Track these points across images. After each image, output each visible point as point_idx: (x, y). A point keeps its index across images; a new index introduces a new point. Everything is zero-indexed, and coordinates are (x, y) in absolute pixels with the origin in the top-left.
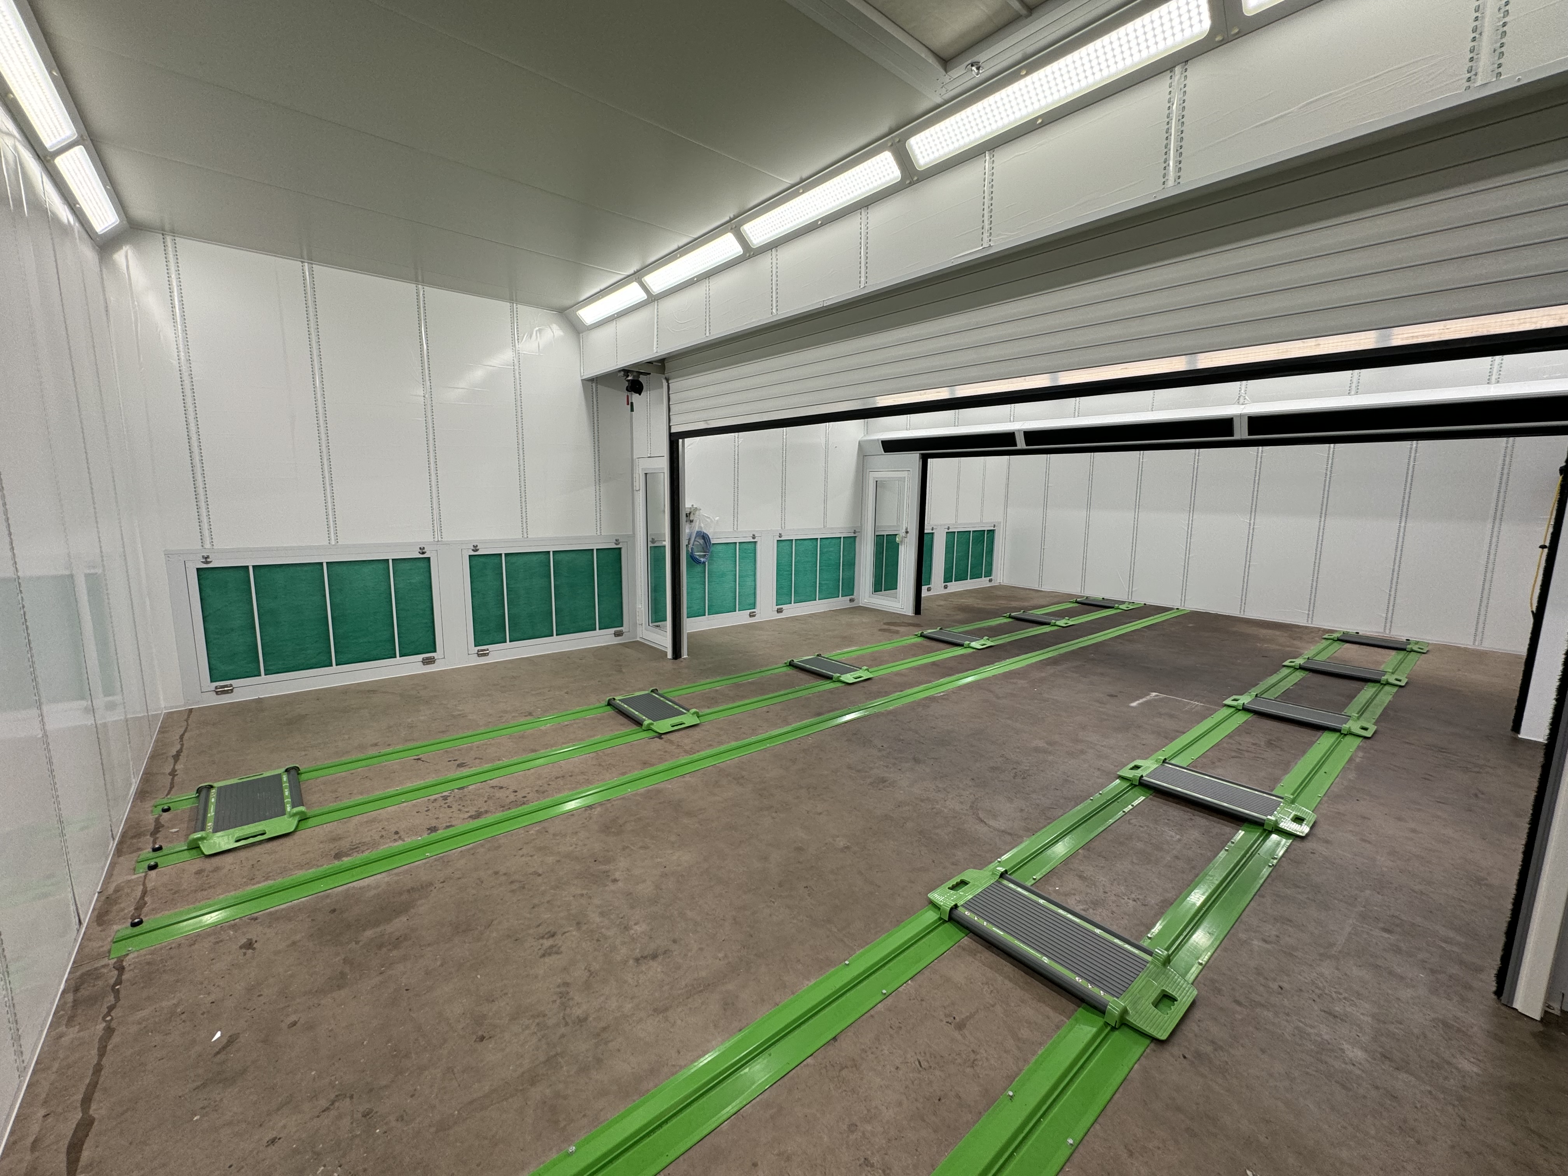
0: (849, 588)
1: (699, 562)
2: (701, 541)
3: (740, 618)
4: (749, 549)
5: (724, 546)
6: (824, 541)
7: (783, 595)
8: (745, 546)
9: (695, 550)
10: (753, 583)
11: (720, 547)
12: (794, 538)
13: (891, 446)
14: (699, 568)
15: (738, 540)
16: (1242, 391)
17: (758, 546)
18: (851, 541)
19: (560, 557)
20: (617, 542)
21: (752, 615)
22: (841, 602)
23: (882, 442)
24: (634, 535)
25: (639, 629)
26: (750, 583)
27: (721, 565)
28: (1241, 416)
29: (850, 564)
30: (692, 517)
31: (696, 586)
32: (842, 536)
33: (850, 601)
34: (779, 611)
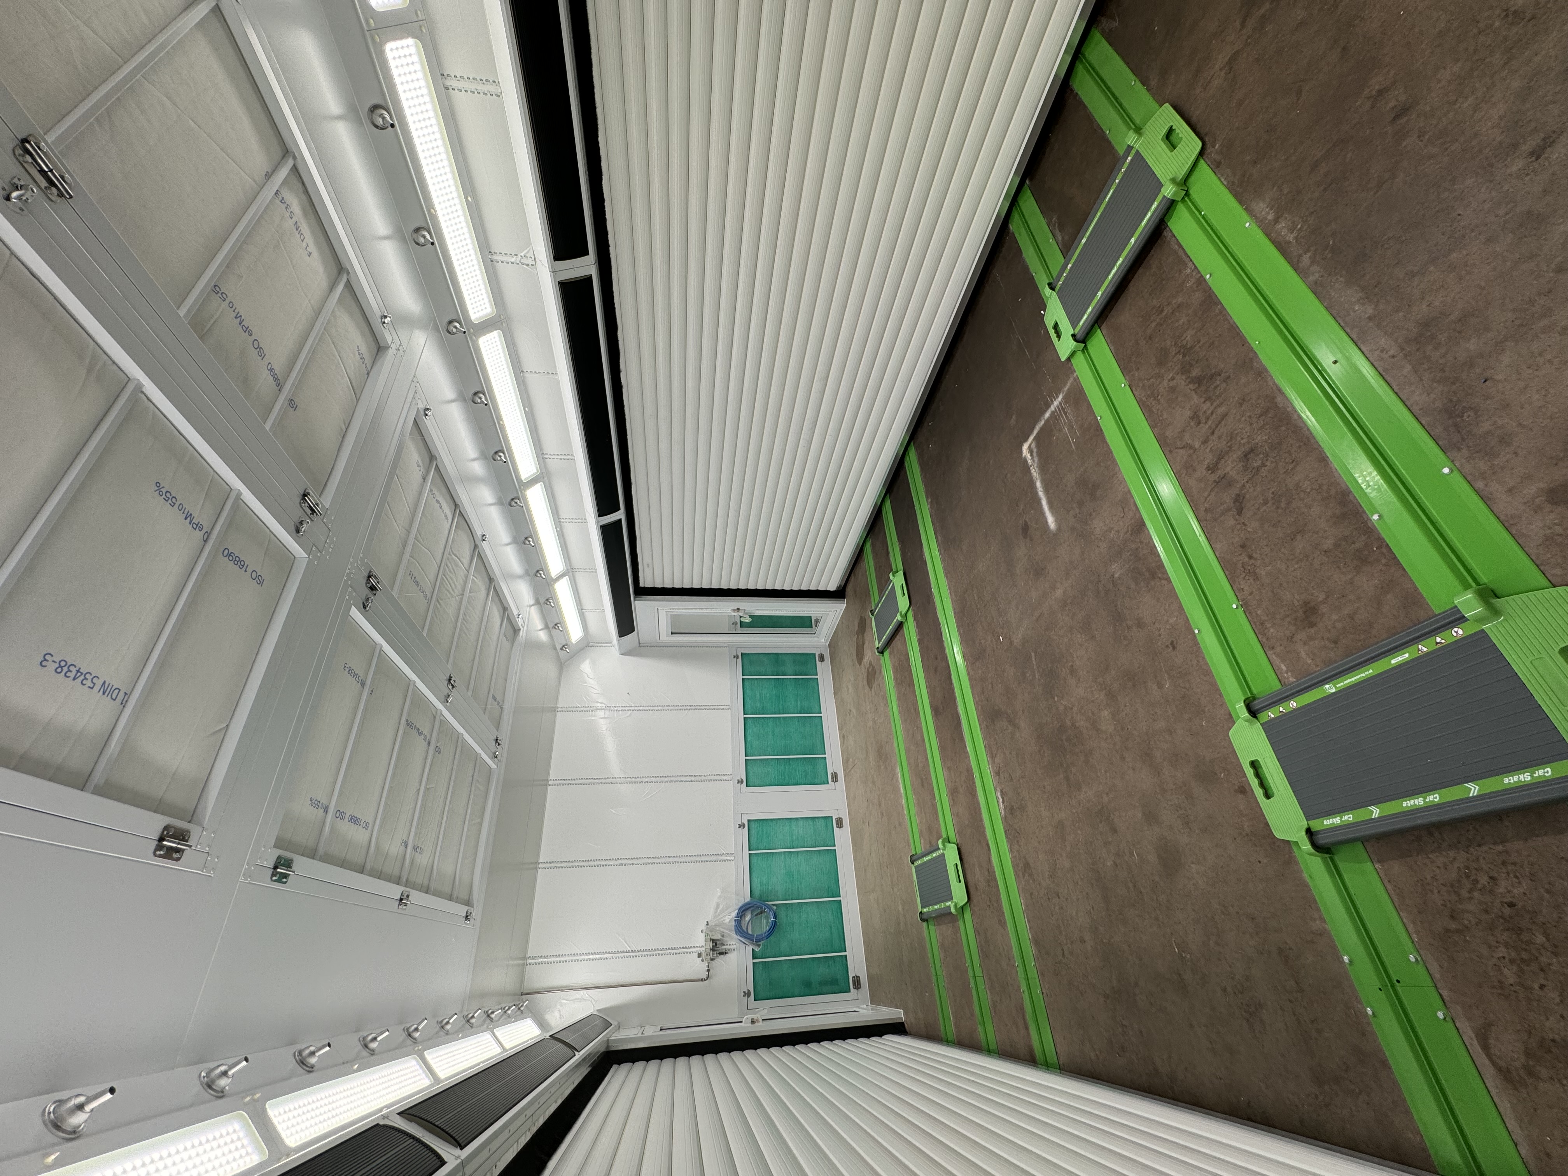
1: (773, 919)
2: (748, 917)
3: (843, 839)
4: (759, 833)
5: (754, 875)
6: (748, 707)
7: (813, 772)
8: (753, 841)
10: (801, 823)
11: (756, 880)
12: (743, 758)
13: (625, 627)
14: (783, 917)
15: (747, 854)
16: (513, 260)
18: (749, 661)
21: (840, 822)
22: (824, 674)
23: (620, 635)
26: (800, 828)
27: (777, 878)
28: (554, 272)
29: (776, 660)
30: (717, 936)
31: (804, 916)
32: (740, 677)
33: (822, 658)
34: (835, 778)
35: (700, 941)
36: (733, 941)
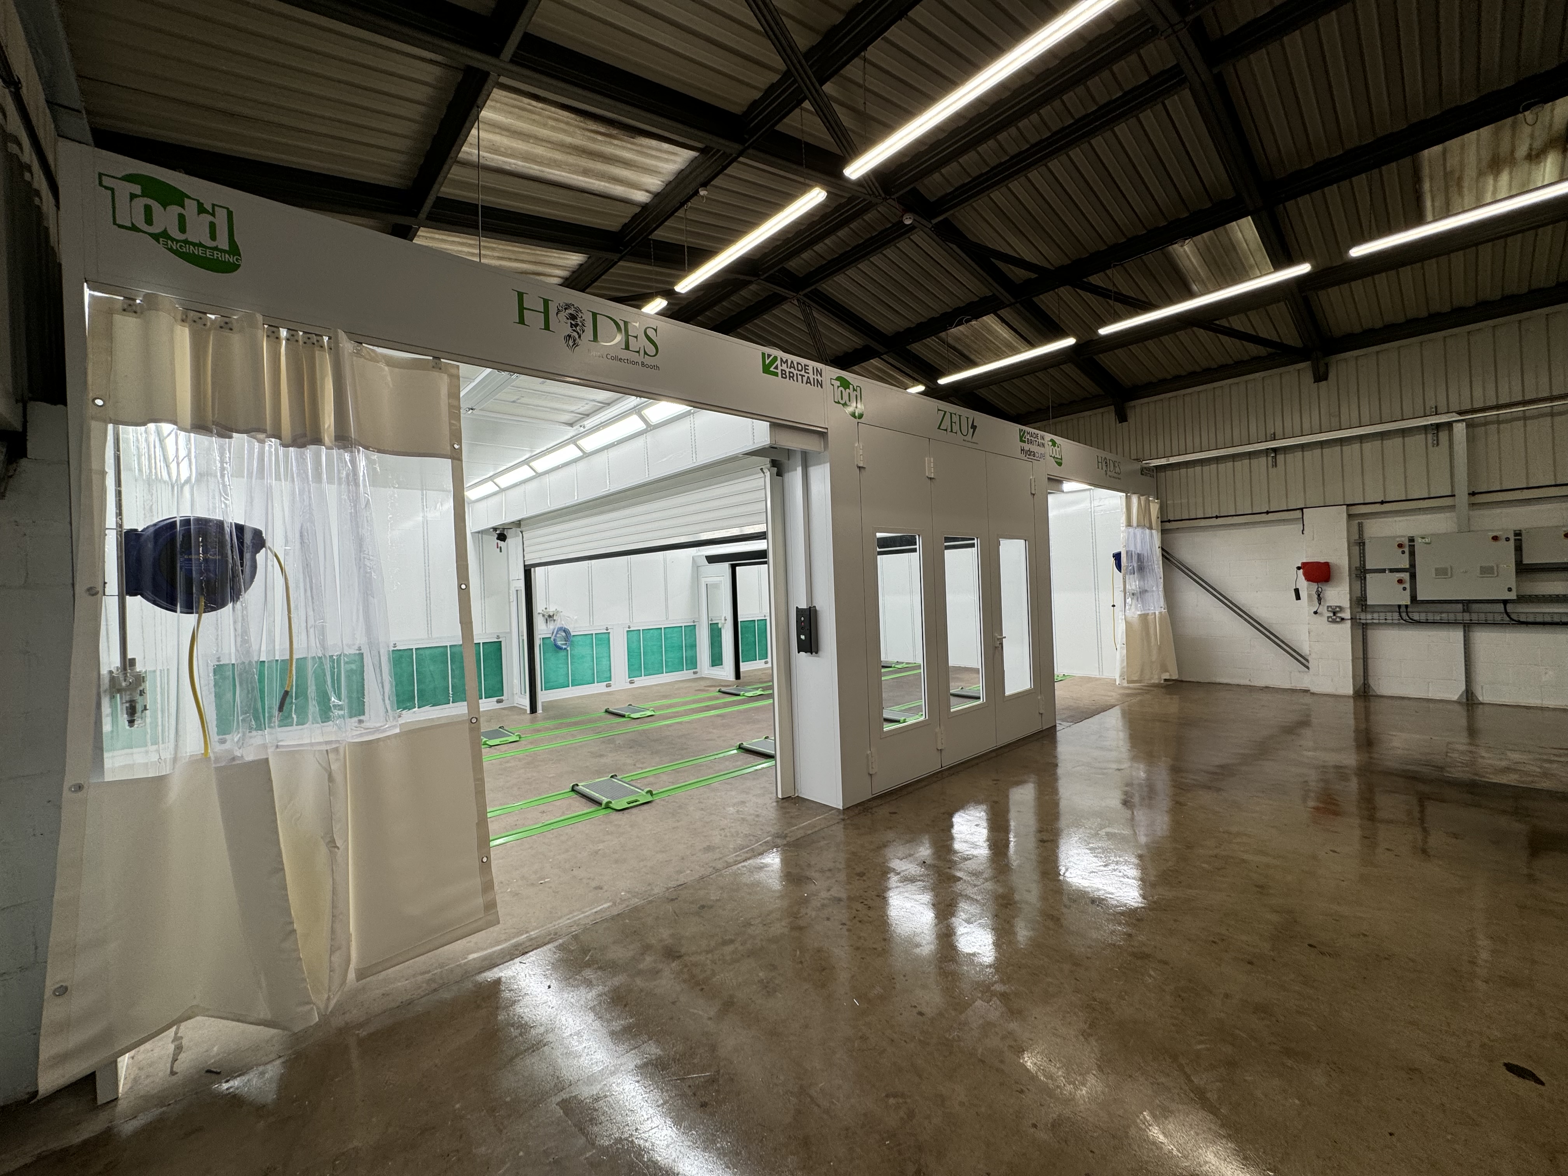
0: (692, 663)
1: (561, 649)
2: (564, 634)
3: (598, 688)
4: (603, 639)
5: (582, 637)
6: (667, 630)
7: (634, 670)
8: (600, 636)
9: (558, 639)
10: (608, 663)
11: (579, 638)
12: (641, 628)
13: (712, 559)
14: (562, 653)
15: (594, 632)
17: (611, 635)
18: (692, 629)
19: (454, 650)
20: (498, 637)
21: (608, 686)
22: (686, 674)
23: (706, 557)
24: (510, 632)
25: (516, 697)
26: (605, 662)
27: (581, 650)
29: (693, 646)
30: (555, 618)
31: (561, 666)
32: (683, 625)
33: (695, 673)
34: (631, 682)
35: (551, 610)
36: (552, 626)
